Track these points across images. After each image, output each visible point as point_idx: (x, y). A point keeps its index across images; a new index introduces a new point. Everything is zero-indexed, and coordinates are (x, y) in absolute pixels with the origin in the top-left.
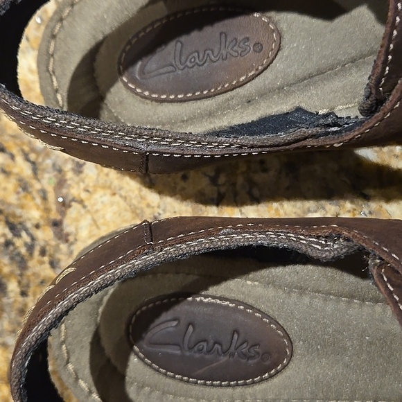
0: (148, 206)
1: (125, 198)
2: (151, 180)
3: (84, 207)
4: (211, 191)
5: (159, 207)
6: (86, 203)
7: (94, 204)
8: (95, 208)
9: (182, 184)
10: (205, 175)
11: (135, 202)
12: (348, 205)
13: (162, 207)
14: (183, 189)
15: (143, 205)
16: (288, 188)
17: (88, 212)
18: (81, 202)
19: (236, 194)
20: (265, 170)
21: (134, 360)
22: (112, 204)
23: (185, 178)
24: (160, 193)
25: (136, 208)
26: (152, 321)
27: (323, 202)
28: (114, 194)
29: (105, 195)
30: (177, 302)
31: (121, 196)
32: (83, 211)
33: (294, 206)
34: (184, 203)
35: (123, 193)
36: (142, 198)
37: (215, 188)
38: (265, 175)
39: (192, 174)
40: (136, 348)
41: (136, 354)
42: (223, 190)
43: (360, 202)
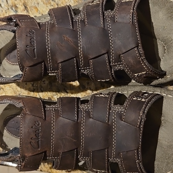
0: (18, 91)
1: (13, 88)
2: (19, 84)
3: (4, 90)
4: (32, 88)
5: (20, 91)
6: (4, 89)
7: (6, 90)
8: (6, 91)
9: (25, 86)
10: (31, 84)
11: (15, 90)
12: (63, 94)
13: (21, 91)
14: (26, 87)
15: (17, 91)
16: (49, 89)
17: (4, 91)
18: (3, 89)
19: (38, 89)
20: (44, 83)
21: (5, 131)
22: (10, 90)
23: (26, 84)
24: (20, 88)
25: (15, 91)
26: (9, 121)
27: (57, 93)
28: (10, 87)
29: (8, 87)
30: (15, 117)
31: (12, 88)
32: (3, 91)
33: (51, 93)
34: (26, 91)
35: (12, 87)
36: (17, 89)
37: (33, 87)
38: (44, 85)
39: (28, 83)
40: (5, 128)
41: (5, 129)
42: (35, 88)
43: (66, 94)
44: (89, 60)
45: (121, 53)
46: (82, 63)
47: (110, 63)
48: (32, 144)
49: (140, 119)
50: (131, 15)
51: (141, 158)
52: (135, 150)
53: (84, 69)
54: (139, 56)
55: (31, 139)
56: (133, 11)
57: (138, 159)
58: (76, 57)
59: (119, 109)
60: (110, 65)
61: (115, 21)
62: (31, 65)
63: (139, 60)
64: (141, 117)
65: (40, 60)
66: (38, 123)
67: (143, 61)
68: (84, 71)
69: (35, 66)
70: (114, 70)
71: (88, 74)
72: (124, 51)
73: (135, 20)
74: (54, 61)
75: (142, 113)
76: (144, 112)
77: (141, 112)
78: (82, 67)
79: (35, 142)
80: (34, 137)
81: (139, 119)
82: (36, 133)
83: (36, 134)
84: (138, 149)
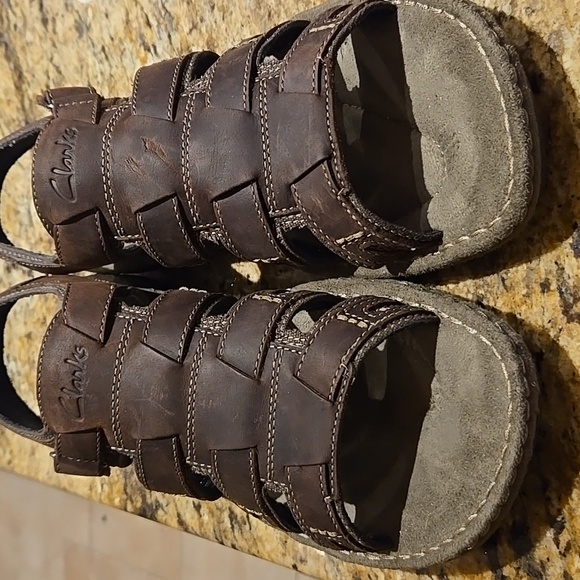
44: (212, 202)
45: (291, 181)
46: (194, 212)
47: (266, 209)
48: (63, 402)
49: (339, 377)
50: (316, 68)
51: (336, 492)
52: (321, 465)
53: (207, 229)
54: (334, 186)
55: (62, 389)
56: (323, 57)
57: (329, 493)
58: (175, 195)
59: (296, 342)
60: (267, 215)
61: (280, 90)
62: (64, 219)
63: (334, 197)
64: (341, 372)
65: (87, 207)
66: (81, 352)
67: (348, 201)
68: (209, 235)
69: (76, 222)
70: (282, 229)
71: (219, 241)
72: (297, 173)
73: (326, 82)
74: (124, 209)
75: (346, 362)
76: (352, 360)
77: (344, 357)
78: (198, 224)
79: (69, 401)
80: (70, 387)
81: (335, 377)
82: (74, 377)
83: (73, 381)
84: (327, 465)
